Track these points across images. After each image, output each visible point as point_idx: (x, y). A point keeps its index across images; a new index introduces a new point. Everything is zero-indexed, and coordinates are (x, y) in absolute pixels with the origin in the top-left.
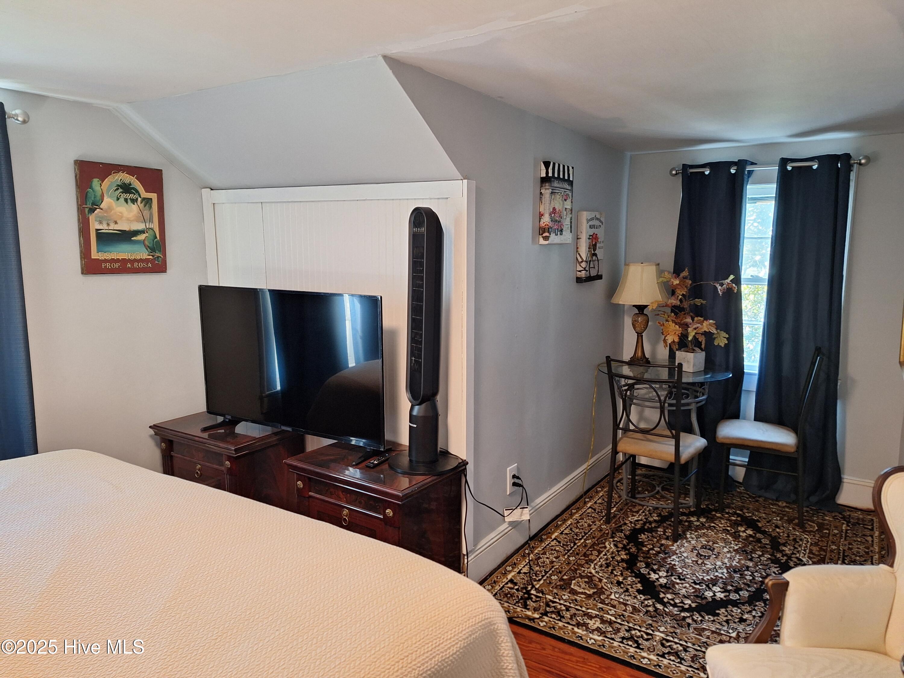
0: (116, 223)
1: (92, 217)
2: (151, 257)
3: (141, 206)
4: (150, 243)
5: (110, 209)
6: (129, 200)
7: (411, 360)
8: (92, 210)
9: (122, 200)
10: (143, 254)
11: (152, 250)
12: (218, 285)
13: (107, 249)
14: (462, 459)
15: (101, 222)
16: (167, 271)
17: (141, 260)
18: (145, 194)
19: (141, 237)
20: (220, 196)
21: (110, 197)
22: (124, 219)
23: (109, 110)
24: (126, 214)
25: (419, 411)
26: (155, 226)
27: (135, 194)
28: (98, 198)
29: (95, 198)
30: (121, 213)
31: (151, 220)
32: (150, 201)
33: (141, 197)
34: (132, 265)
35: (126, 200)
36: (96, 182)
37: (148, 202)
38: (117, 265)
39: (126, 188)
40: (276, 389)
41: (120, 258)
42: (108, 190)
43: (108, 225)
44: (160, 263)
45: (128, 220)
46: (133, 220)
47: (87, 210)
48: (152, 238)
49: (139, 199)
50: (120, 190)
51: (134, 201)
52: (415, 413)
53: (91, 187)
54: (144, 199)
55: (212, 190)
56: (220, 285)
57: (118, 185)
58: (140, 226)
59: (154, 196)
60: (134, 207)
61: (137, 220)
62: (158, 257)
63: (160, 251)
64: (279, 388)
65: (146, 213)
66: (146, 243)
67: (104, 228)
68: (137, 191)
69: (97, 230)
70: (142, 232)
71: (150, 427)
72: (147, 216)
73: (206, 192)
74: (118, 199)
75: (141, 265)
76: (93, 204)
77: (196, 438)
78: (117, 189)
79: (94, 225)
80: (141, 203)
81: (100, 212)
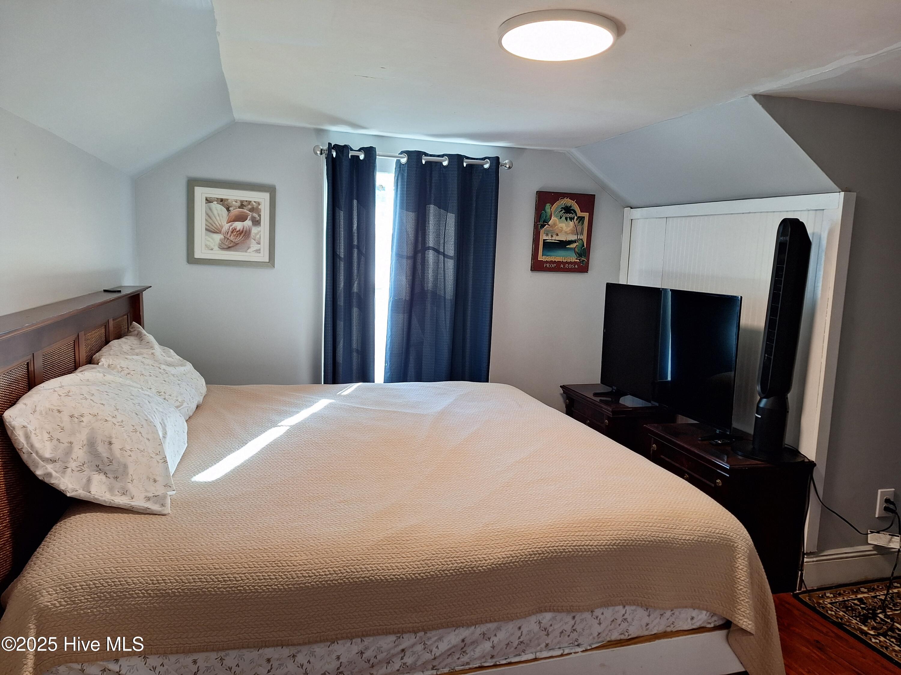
0: (557, 235)
1: (542, 231)
2: (578, 261)
3: (576, 222)
4: (579, 250)
5: (555, 224)
6: (568, 218)
7: (765, 356)
8: (543, 226)
9: (564, 218)
10: (573, 258)
11: (580, 255)
12: (626, 284)
13: (548, 254)
14: (809, 460)
15: (547, 235)
16: (589, 272)
17: (571, 263)
18: (580, 214)
19: (573, 246)
20: (637, 213)
21: (556, 216)
22: (563, 232)
23: (564, 153)
24: (565, 228)
25: (766, 404)
26: (584, 237)
27: (573, 214)
28: (548, 217)
29: (546, 217)
30: (561, 228)
31: (582, 233)
32: (583, 219)
33: (577, 216)
34: (564, 266)
35: (566, 219)
36: (548, 206)
37: (581, 219)
38: (554, 265)
39: (568, 210)
40: (667, 379)
41: (557, 260)
42: (555, 211)
43: (552, 236)
44: (584, 265)
45: (566, 232)
46: (569, 233)
47: (539, 226)
48: (581, 246)
49: (576, 217)
50: (564, 211)
51: (571, 219)
52: (762, 405)
53: (544, 210)
54: (579, 217)
55: (632, 208)
56: (628, 284)
57: (562, 208)
58: (573, 238)
59: (586, 215)
60: (571, 223)
61: (572, 233)
62: (583, 261)
63: (585, 256)
64: (669, 379)
65: (579, 228)
66: (576, 250)
67: (549, 239)
68: (575, 212)
69: (544, 240)
70: (574, 242)
71: (561, 386)
72: (579, 230)
73: (627, 210)
74: (561, 218)
75: (571, 266)
76: (544, 222)
77: (589, 399)
78: (561, 211)
79: (543, 237)
80: (577, 220)
81: (547, 227)
